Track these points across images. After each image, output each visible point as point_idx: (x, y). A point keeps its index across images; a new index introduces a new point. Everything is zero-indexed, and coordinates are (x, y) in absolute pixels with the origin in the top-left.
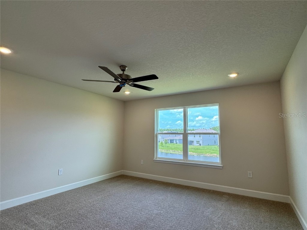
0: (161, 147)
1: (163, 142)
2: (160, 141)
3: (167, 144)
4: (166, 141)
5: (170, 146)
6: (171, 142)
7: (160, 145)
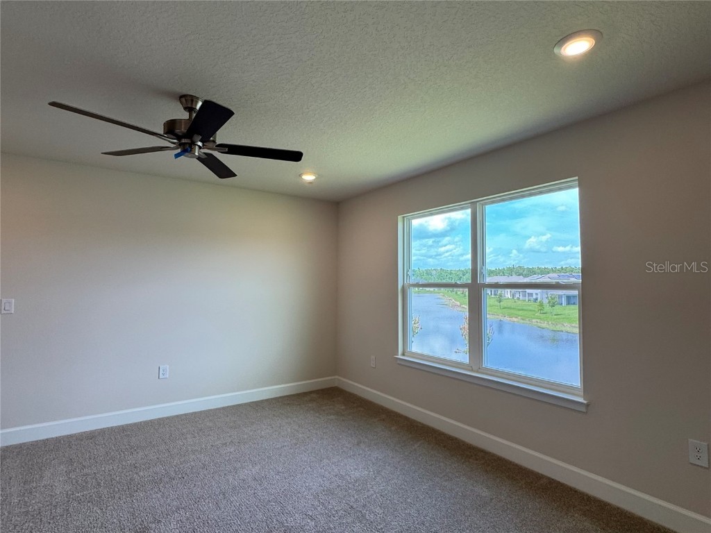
0: (538, 314)
1: (546, 301)
2: (537, 299)
3: (557, 307)
4: (552, 299)
5: (566, 312)
6: (568, 303)
7: (536, 310)
